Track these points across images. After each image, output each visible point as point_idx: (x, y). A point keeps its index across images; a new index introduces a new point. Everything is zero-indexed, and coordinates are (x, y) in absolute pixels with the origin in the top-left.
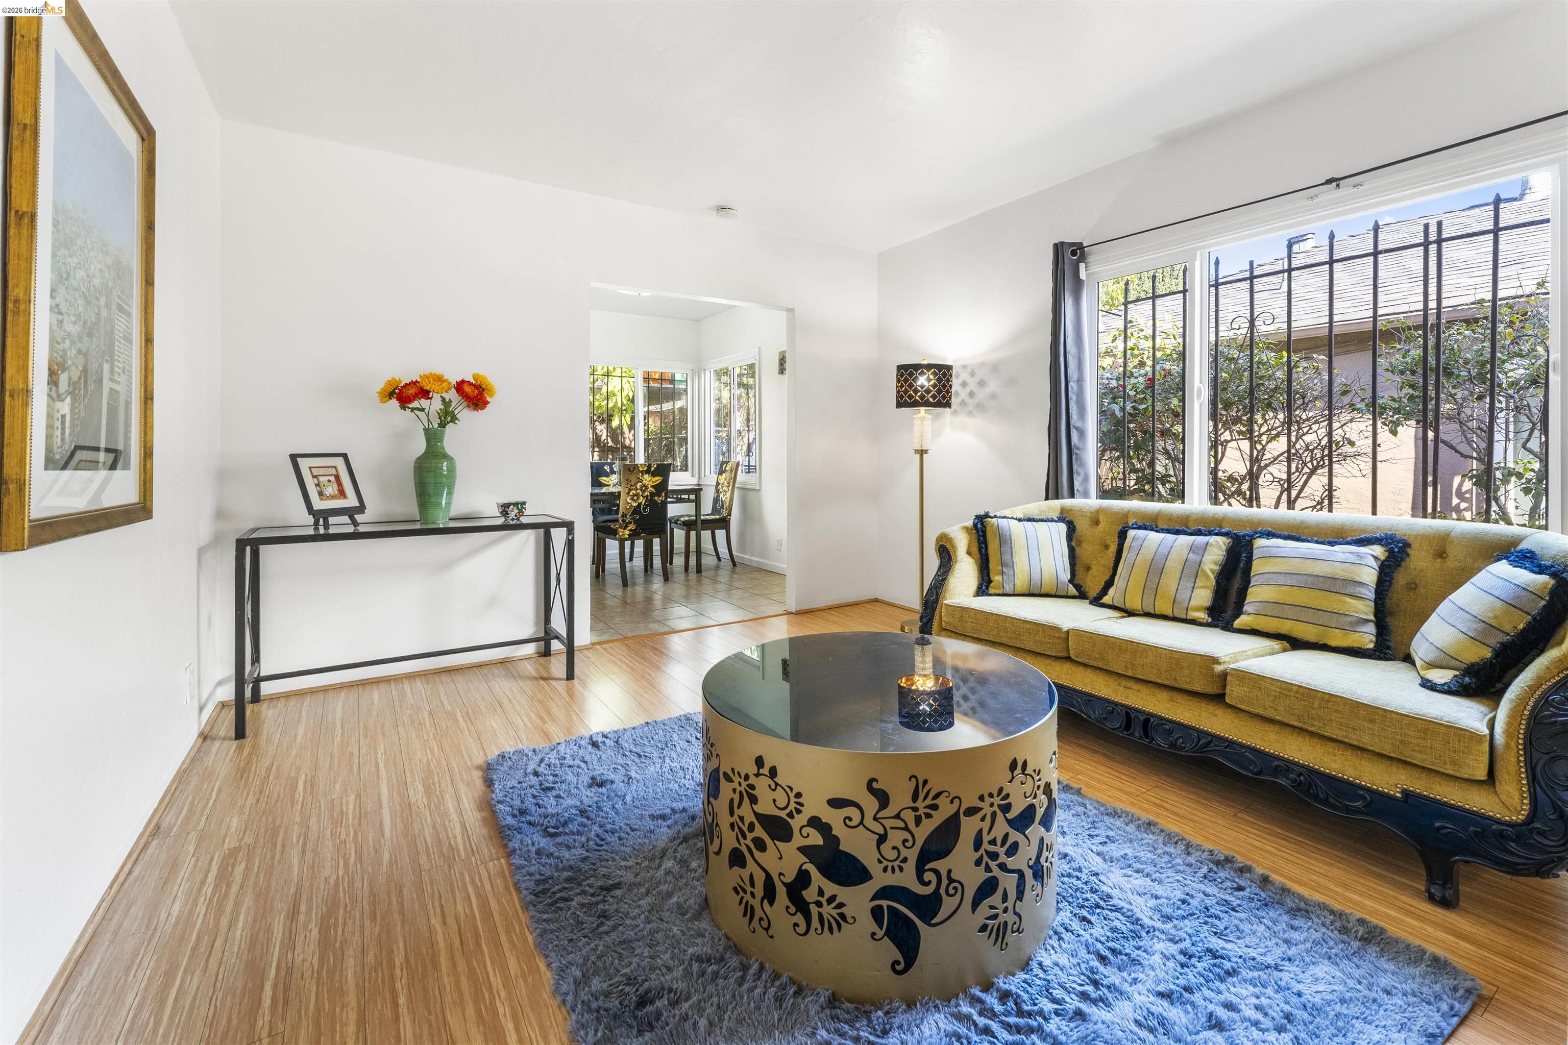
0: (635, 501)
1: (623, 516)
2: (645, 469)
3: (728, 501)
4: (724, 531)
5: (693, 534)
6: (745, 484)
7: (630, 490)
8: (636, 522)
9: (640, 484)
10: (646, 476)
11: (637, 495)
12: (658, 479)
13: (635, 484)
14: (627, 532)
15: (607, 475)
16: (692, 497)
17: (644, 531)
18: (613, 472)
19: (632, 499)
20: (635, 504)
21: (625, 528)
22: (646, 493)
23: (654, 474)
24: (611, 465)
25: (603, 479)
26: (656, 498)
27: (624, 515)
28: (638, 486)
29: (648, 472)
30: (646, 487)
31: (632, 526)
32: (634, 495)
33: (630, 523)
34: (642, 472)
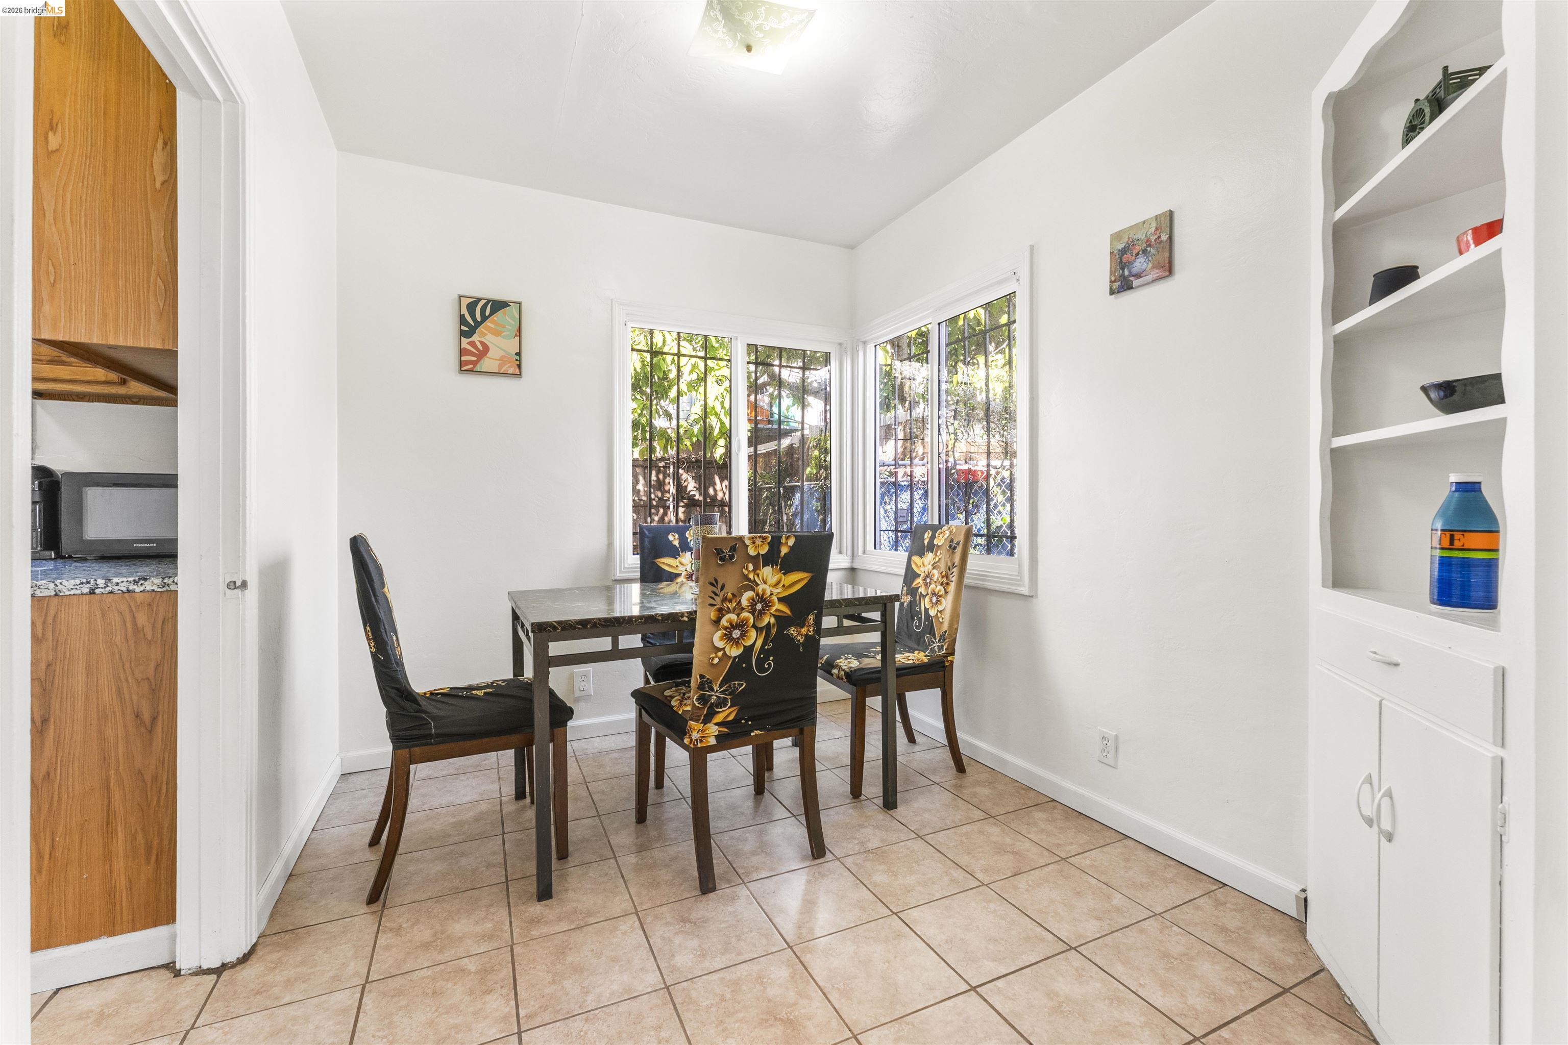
0: (736, 642)
1: (701, 687)
2: (764, 550)
3: (947, 617)
4: (937, 692)
5: (875, 703)
6: (984, 577)
7: (721, 612)
8: (737, 699)
9: (749, 594)
10: (767, 572)
11: (741, 625)
12: (798, 579)
13: (736, 596)
14: (713, 730)
15: (674, 553)
16: (876, 616)
17: (759, 721)
18: (685, 547)
19: (728, 637)
20: (735, 652)
21: (707, 719)
22: (767, 619)
23: (787, 567)
24: (681, 532)
25: (667, 563)
26: (792, 631)
27: (705, 684)
28: (746, 598)
29: (770, 559)
30: (767, 603)
31: (727, 713)
32: (733, 626)
33: (721, 703)
34: (754, 559)
